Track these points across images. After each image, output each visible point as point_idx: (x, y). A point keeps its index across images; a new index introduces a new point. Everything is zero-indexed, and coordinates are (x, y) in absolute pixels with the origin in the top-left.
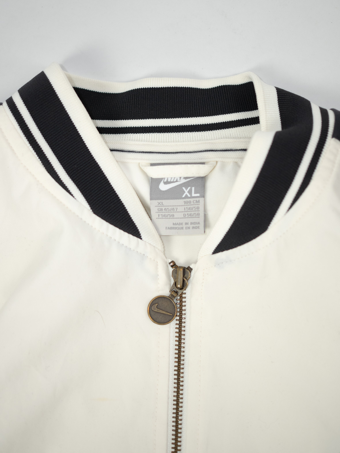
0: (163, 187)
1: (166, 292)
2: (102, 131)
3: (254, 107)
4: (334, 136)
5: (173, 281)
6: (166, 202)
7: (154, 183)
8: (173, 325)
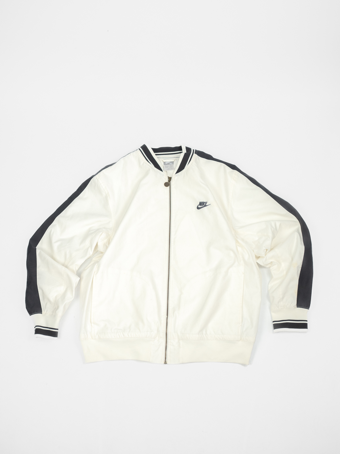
0: (166, 163)
1: (167, 182)
2: (156, 155)
3: (181, 150)
4: (195, 153)
5: (168, 180)
6: (167, 165)
7: (164, 163)
8: (169, 187)
